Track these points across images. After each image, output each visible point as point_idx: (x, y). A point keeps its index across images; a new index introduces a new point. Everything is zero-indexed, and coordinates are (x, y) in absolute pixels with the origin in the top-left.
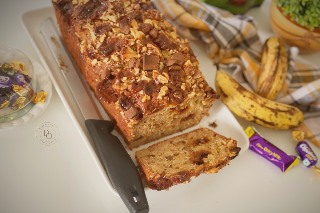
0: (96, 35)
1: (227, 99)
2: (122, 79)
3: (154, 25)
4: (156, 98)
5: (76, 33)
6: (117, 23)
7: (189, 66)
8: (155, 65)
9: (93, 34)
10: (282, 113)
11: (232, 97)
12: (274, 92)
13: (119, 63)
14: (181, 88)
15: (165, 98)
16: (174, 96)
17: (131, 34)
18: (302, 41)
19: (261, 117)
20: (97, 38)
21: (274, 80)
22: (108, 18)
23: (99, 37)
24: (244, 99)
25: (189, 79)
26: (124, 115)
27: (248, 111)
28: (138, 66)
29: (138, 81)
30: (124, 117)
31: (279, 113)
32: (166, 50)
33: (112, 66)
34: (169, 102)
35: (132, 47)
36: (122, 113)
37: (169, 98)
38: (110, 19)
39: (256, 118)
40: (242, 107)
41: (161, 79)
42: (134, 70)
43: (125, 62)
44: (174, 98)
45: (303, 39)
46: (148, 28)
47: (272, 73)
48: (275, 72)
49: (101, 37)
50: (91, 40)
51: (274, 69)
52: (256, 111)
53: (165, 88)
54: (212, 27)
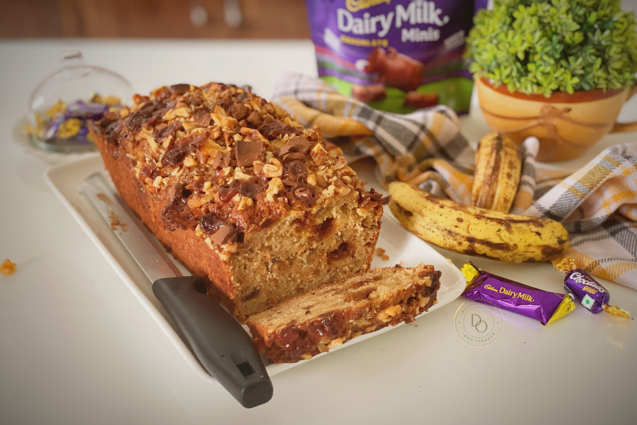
0: (156, 141)
1: (412, 218)
2: (203, 188)
3: (252, 107)
4: (264, 200)
5: (128, 155)
6: (190, 117)
7: (320, 152)
8: (256, 154)
9: (151, 141)
10: (520, 225)
11: (420, 213)
12: (502, 200)
13: (198, 170)
14: (308, 182)
15: (280, 199)
16: (296, 195)
17: (214, 124)
18: (542, 125)
19: (480, 236)
20: (159, 146)
21: (496, 181)
22: (175, 115)
23: (161, 144)
24: (441, 210)
25: (323, 170)
26: (212, 242)
27: (453, 229)
28: (228, 162)
29: (228, 183)
30: (212, 247)
31: (513, 225)
32: (278, 137)
33: (186, 176)
34: (289, 206)
35: (217, 140)
36: (208, 241)
37: (286, 199)
38: (178, 114)
39: (471, 240)
40: (442, 225)
41: (268, 171)
42: (223, 171)
43: (207, 166)
44: (297, 199)
45: (542, 121)
46: (243, 112)
47: (490, 171)
48: (496, 168)
49: (166, 140)
50: (150, 152)
51: (492, 164)
52: (468, 228)
53: (276, 181)
54: (371, 125)
